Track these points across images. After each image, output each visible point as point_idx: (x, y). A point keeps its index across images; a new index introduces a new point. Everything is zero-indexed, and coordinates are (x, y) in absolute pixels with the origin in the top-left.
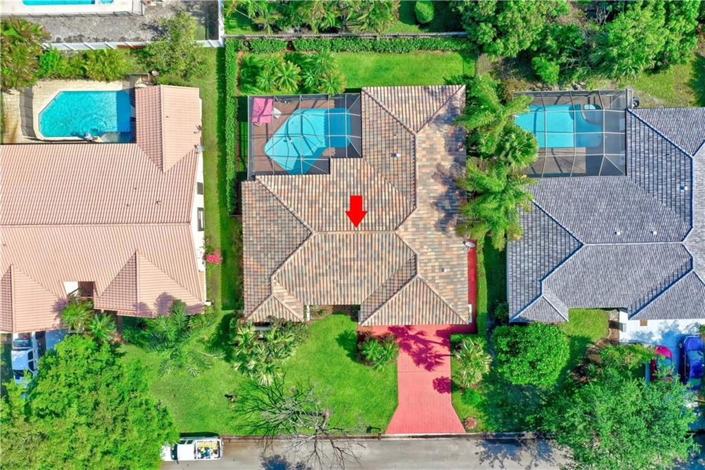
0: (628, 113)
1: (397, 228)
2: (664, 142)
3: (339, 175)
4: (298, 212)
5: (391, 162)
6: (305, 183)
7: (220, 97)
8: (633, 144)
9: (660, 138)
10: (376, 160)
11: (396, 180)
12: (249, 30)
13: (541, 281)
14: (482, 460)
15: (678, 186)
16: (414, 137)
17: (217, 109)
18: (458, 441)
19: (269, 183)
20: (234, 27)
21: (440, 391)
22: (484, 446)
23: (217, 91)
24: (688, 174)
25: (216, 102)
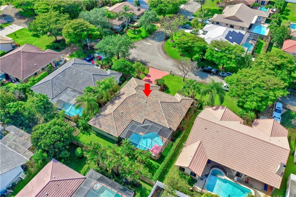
0: (53, 98)
1: (135, 94)
2: (53, 86)
3: (142, 117)
4: (161, 110)
5: (125, 112)
6: (154, 119)
7: (169, 169)
8: (59, 91)
9: (53, 88)
10: (129, 116)
11: (127, 107)
12: (144, 186)
13: (108, 75)
14: (149, 62)
15: (60, 77)
16: (113, 112)
17: (172, 165)
18: (152, 67)
19: (166, 124)
20: (148, 190)
21: (150, 75)
22: (147, 64)
23: (169, 171)
24: (55, 77)
25: (171, 168)
